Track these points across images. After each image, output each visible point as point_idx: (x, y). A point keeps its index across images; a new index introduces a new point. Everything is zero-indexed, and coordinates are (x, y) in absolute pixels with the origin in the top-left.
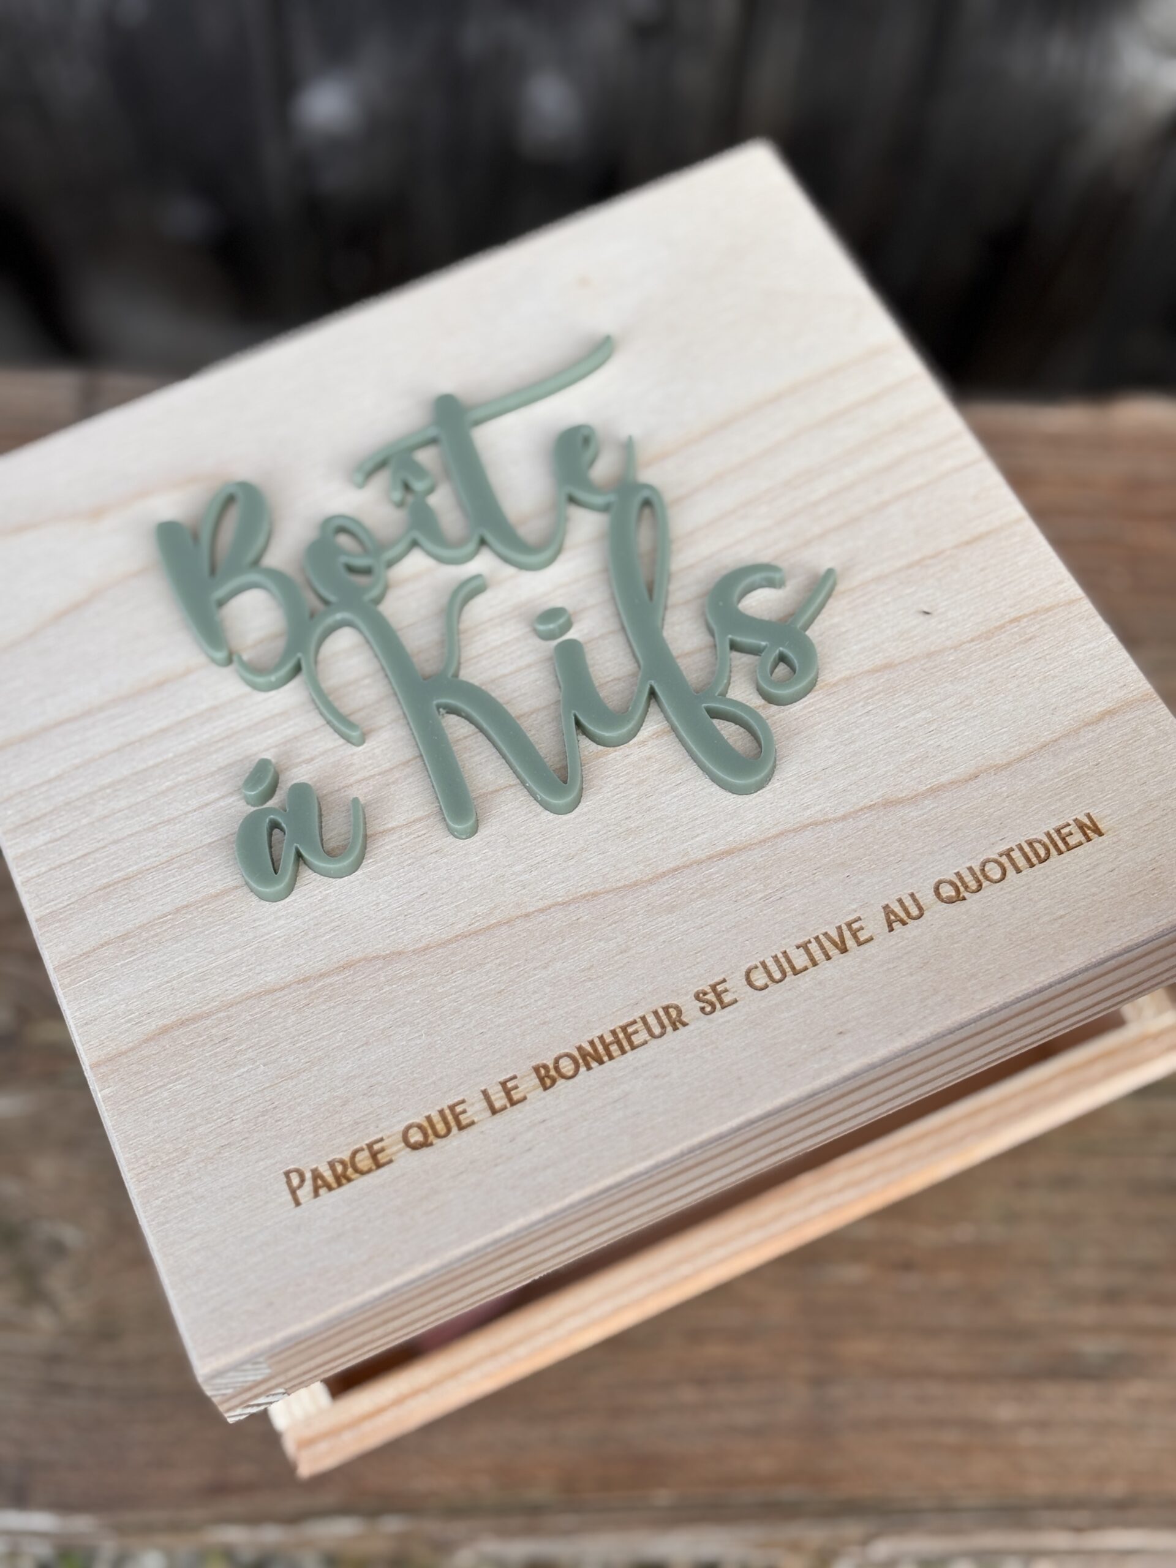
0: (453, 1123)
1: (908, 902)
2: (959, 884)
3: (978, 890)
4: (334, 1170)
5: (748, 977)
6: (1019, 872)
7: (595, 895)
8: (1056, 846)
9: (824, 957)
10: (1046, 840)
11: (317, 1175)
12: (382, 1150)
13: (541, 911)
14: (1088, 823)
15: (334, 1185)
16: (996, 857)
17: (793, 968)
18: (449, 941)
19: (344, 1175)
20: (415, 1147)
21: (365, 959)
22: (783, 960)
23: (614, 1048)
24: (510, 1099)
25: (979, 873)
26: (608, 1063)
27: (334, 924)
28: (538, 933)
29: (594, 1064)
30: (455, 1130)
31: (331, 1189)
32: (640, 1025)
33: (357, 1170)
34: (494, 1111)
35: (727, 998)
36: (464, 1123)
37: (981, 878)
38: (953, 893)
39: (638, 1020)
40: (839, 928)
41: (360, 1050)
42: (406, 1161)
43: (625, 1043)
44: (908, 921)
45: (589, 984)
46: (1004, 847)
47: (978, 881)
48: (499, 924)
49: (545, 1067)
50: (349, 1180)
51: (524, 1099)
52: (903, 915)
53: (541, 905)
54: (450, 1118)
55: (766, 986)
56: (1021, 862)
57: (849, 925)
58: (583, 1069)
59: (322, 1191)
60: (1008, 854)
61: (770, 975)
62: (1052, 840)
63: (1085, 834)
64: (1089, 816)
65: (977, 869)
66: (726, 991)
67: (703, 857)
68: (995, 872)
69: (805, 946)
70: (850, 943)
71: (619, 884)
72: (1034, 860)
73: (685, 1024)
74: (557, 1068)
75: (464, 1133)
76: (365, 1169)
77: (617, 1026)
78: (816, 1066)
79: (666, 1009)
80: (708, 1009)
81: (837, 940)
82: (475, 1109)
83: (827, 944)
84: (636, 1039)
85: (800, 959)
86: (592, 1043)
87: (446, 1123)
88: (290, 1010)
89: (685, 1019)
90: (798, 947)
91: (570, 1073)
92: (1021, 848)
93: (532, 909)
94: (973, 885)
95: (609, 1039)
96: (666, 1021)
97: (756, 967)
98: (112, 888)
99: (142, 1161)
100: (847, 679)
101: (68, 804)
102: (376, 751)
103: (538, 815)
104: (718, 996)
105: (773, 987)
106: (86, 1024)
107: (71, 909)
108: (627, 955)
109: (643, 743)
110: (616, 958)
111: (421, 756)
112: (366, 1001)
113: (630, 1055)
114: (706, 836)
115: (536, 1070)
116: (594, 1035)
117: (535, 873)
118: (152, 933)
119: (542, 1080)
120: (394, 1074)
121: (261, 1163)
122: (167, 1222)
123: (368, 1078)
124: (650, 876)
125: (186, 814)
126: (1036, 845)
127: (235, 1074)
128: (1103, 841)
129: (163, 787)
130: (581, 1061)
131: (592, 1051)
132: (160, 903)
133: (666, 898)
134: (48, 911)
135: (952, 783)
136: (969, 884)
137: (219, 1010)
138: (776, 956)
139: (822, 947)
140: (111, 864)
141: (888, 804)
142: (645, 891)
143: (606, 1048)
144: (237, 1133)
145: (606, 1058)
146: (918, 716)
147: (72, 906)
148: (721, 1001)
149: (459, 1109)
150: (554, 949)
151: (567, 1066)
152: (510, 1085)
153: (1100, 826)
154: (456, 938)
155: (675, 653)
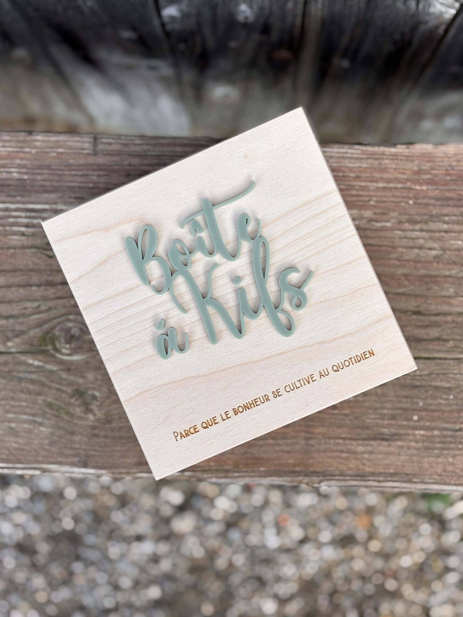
1: (325, 371)
2: (338, 367)
3: (343, 368)
4: (185, 432)
5: (285, 388)
6: (353, 364)
7: (248, 363)
8: (363, 357)
9: (304, 384)
10: (360, 356)
11: (181, 434)
12: (196, 428)
13: (234, 366)
14: (371, 352)
15: (186, 436)
16: (348, 360)
17: (296, 386)
18: (211, 374)
19: (187, 434)
20: (205, 428)
21: (190, 377)
22: (294, 384)
23: (252, 405)
24: (227, 417)
25: (343, 364)
26: (251, 409)
27: (182, 367)
28: (233, 373)
29: (247, 409)
30: (214, 424)
31: (185, 437)
32: (258, 400)
33: (190, 433)
34: (223, 420)
35: (280, 394)
36: (216, 422)
37: (344, 365)
38: (336, 369)
39: (258, 398)
40: (308, 376)
41: (190, 402)
42: (202, 431)
43: (255, 404)
44: (325, 376)
45: (246, 388)
46: (350, 357)
47: (343, 366)
48: (224, 370)
49: (235, 409)
50: (189, 435)
51: (230, 417)
52: (324, 374)
53: (234, 365)
54: (213, 421)
55: (289, 391)
56: (354, 362)
57: (311, 375)
58: (245, 410)
59: (183, 438)
60: (351, 359)
61: (290, 388)
62: (362, 356)
63: (370, 354)
64: (371, 349)
65: (343, 363)
67: (275, 354)
69: (299, 381)
70: (311, 381)
71: (254, 360)
72: (357, 361)
73: (269, 400)
74: (238, 409)
75: (216, 425)
76: (193, 433)
77: (253, 399)
78: (301, 413)
79: (265, 395)
80: (275, 396)
81: (307, 380)
82: (219, 419)
83: (305, 381)
84: (258, 403)
85: (298, 385)
86: (247, 403)
87: (212, 422)
88: (172, 390)
89: (270, 399)
90: (298, 381)
91: (241, 411)
92: (354, 357)
93: (232, 366)
95: (251, 403)
96: (265, 399)
97: (287, 386)
98: (123, 352)
99: (139, 427)
100: (314, 304)
101: (109, 326)
102: (190, 316)
103: (233, 338)
104: (278, 393)
105: (291, 391)
106: (121, 390)
107: (113, 357)
108: (256, 380)
109: (261, 319)
110: (253, 381)
111: (202, 318)
112: (191, 389)
113: (256, 407)
114: (276, 348)
115: (233, 409)
116: (247, 402)
117: (233, 356)
118: (135, 366)
119: (235, 412)
120: (199, 409)
121: (168, 430)
122: (146, 443)
123: (192, 409)
124: (262, 359)
125: (141, 331)
126: (358, 357)
127: (159, 406)
128: (375, 357)
129: (134, 322)
130: (244, 408)
131: (247, 406)
132: (136, 357)
133: (266, 365)
134: (107, 358)
135: (339, 337)
136: (341, 367)
137: (154, 389)
138: (292, 383)
139: (304, 381)
140: (123, 345)
141: (322, 342)
142: (260, 363)
143: (250, 404)
144: (161, 422)
145: (250, 408)
146: (332, 317)
147: (113, 356)
148: (278, 394)
149: (215, 419)
150: (238, 378)
151: (241, 409)
152: (227, 413)
153: (374, 353)
154: (213, 373)
155: (269, 292)
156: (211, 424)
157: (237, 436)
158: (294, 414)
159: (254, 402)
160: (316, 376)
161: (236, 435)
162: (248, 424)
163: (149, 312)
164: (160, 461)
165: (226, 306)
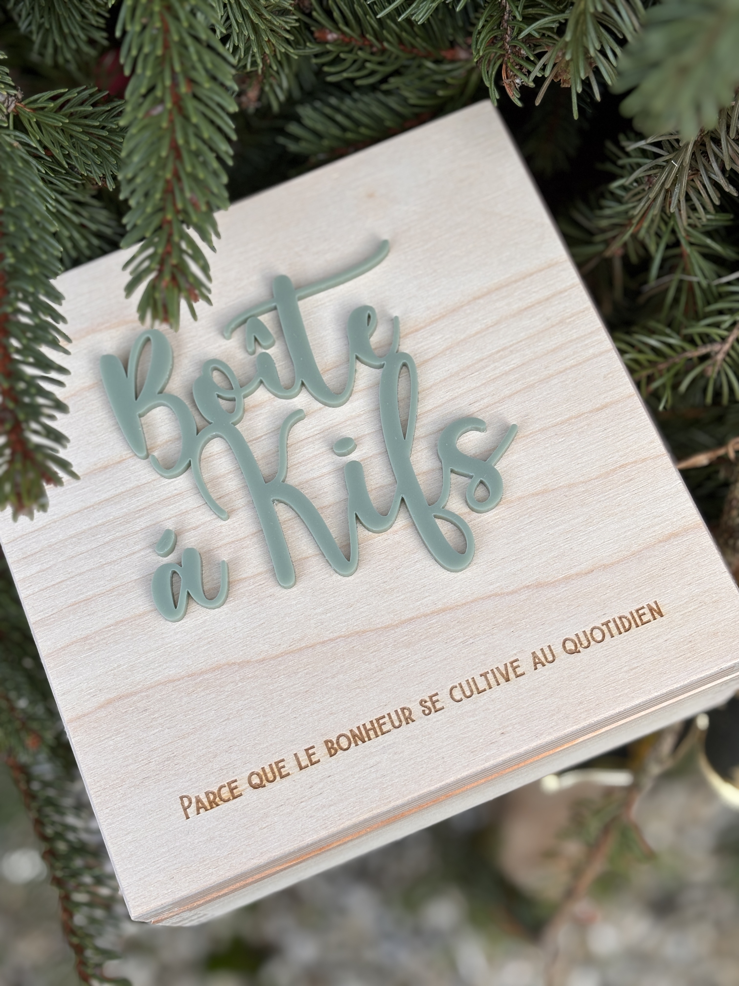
0: (277, 774)
1: (547, 651)
2: (577, 642)
3: (588, 647)
4: (208, 798)
5: (451, 693)
6: (612, 636)
7: (364, 632)
8: (635, 621)
9: (496, 684)
10: (630, 618)
11: (198, 801)
12: (236, 787)
13: (331, 640)
14: (655, 608)
15: (209, 807)
16: (600, 626)
17: (477, 689)
18: (277, 656)
19: (214, 801)
20: (255, 787)
21: (228, 664)
22: (472, 683)
23: (371, 733)
24: (311, 761)
25: (589, 636)
26: (368, 743)
27: (210, 640)
28: (329, 655)
29: (360, 742)
30: (278, 778)
31: (206, 810)
32: (387, 719)
33: (221, 799)
34: (301, 768)
35: (438, 705)
36: (283, 774)
37: (590, 639)
38: (573, 648)
39: (386, 716)
40: (506, 665)
41: (224, 723)
42: (249, 795)
43: (378, 730)
44: (546, 663)
45: (358, 690)
46: (605, 620)
47: (588, 641)
48: (307, 647)
49: (331, 741)
50: (218, 805)
51: (319, 761)
52: (543, 659)
53: (331, 636)
54: (276, 770)
55: (461, 700)
56: (615, 631)
57: (512, 663)
58: (353, 745)
59: (202, 810)
60: (607, 624)
61: (464, 693)
62: (633, 617)
63: (653, 614)
64: (656, 603)
65: (588, 633)
66: (438, 701)
67: (429, 612)
68: (598, 635)
69: (484, 675)
70: (512, 675)
71: (379, 626)
72: (622, 630)
73: (413, 721)
74: (338, 743)
75: (284, 779)
76: (226, 798)
77: (373, 719)
78: (488, 754)
79: (403, 709)
80: (427, 712)
81: (504, 672)
82: (290, 766)
83: (498, 675)
84: (385, 728)
85: (482, 684)
86: (358, 728)
87: (273, 773)
88: (183, 694)
89: (413, 717)
90: (481, 675)
91: (346, 747)
92: (615, 621)
93: (326, 639)
94: (585, 643)
95: (369, 726)
96: (402, 718)
97: (456, 687)
98: (77, 605)
99: (98, 784)
100: (519, 498)
101: (50, 546)
102: (236, 524)
103: (331, 576)
104: (433, 703)
105: (465, 700)
106: (64, 694)
107: (53, 618)
108: (382, 673)
109: (396, 532)
110: (375, 675)
111: (262, 530)
112: (228, 691)
113: (381, 737)
114: (431, 598)
115: (326, 742)
116: (360, 724)
117: (329, 615)
118: (102, 637)
119: (329, 749)
120: (244, 740)
121: (167, 790)
122: (113, 823)
123: (228, 741)
124: (397, 622)
125: (121, 559)
126: (624, 620)
127: (152, 733)
128: (664, 621)
129: (107, 539)
130: (352, 740)
131: (358, 734)
132: (107, 618)
133: (405, 638)
134: (40, 618)
135: (577, 575)
136: (583, 643)
137: (141, 691)
138: (468, 680)
139: (495, 677)
140: (77, 589)
141: (539, 585)
142: (393, 632)
143: (367, 731)
144: (153, 770)
145: (366, 739)
146: (560, 527)
147: (54, 616)
148: (435, 707)
149: (281, 765)
150: (339, 666)
151: (344, 743)
152: (311, 752)
153: (662, 611)
154: (282, 655)
155: (416, 471)
156: (270, 776)
157: (332, 808)
158: (472, 754)
159: (376, 725)
160: (526, 665)
161: (331, 806)
162: (360, 778)
163: (142, 516)
164: (143, 870)
165: (316, 504)
